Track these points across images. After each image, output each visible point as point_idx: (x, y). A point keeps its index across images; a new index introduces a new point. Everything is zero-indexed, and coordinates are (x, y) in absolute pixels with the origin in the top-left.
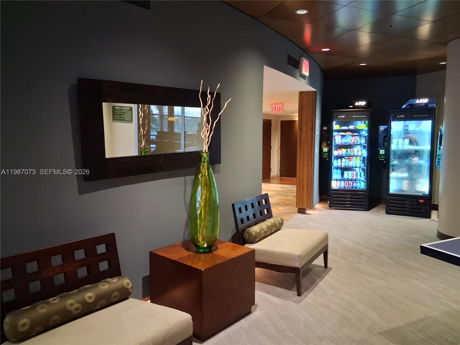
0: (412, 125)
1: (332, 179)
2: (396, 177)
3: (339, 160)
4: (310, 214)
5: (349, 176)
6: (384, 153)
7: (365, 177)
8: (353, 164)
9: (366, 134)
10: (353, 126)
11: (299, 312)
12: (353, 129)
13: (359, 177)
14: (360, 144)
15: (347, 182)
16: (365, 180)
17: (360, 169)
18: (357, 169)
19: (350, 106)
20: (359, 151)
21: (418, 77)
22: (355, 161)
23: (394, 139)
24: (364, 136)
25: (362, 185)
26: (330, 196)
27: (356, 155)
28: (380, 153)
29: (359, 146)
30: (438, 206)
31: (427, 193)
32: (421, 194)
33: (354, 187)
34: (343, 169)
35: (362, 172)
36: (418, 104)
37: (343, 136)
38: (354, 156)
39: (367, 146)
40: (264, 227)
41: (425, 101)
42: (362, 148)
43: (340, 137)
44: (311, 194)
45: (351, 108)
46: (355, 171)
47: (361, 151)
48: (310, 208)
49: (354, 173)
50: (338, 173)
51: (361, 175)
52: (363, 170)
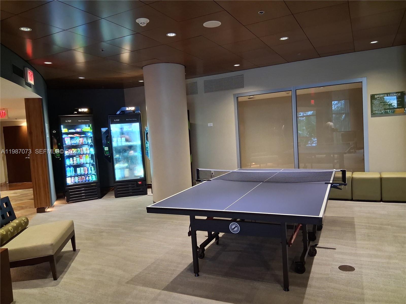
0: (126, 127)
1: (67, 177)
2: (120, 168)
3: (71, 159)
4: (50, 212)
5: (82, 172)
6: (108, 150)
7: (95, 171)
8: (84, 161)
9: (92, 136)
10: (79, 129)
11: (59, 292)
12: (80, 131)
13: (90, 172)
14: (88, 144)
15: (80, 178)
16: (95, 173)
17: (90, 165)
18: (88, 165)
19: (75, 112)
20: (87, 150)
21: (125, 90)
22: (85, 159)
23: (114, 138)
24: (90, 137)
25: (93, 178)
26: (66, 191)
27: (86, 153)
28: (105, 150)
29: (87, 146)
30: (151, 185)
31: (143, 176)
32: (139, 178)
33: (87, 181)
34: (76, 167)
35: (92, 167)
36: (128, 111)
37: (71, 138)
38: (83, 154)
39: (94, 145)
40: (10, 228)
41: (132, 108)
42: (90, 147)
43: (69, 138)
44: (48, 193)
45: (75, 114)
46: (85, 167)
47: (89, 149)
48: (50, 206)
49: (85, 168)
50: (71, 170)
51: (91, 170)
52: (93, 165)
